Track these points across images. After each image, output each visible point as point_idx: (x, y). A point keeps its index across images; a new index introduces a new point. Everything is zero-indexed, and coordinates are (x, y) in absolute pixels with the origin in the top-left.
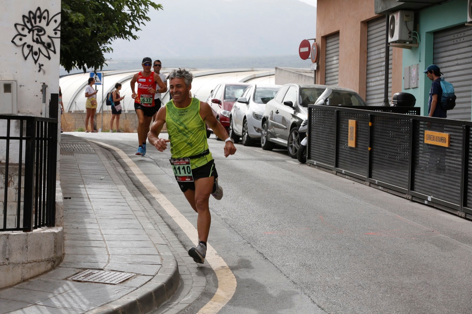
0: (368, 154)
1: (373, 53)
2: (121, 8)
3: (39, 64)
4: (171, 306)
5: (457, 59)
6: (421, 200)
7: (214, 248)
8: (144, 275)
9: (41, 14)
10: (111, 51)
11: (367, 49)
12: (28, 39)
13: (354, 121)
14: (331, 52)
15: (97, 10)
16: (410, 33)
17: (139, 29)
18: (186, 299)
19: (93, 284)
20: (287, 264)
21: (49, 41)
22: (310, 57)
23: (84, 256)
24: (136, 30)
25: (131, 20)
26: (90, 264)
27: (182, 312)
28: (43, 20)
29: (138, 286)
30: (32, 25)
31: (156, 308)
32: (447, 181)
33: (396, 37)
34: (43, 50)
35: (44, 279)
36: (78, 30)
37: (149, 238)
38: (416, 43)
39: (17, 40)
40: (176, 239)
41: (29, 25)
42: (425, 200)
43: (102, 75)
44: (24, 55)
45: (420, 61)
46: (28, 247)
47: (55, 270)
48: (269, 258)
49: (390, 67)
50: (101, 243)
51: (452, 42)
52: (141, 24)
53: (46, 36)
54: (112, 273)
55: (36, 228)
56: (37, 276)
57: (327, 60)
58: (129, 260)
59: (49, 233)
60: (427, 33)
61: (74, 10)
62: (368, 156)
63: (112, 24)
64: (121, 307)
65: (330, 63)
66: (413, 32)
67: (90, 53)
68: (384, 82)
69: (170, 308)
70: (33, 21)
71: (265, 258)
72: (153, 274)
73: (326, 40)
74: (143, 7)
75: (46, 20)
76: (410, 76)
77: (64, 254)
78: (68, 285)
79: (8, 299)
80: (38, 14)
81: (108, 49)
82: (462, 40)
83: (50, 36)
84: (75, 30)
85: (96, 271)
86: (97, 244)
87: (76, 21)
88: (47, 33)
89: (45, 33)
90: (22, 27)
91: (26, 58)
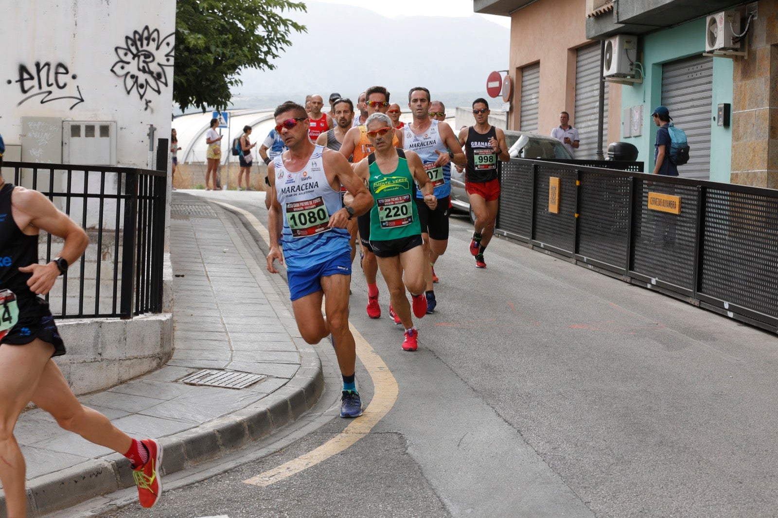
0: (574, 222)
1: (583, 91)
2: (254, 27)
3: (146, 100)
4: (312, 419)
5: (692, 100)
6: (642, 283)
7: (370, 343)
8: (277, 377)
9: (150, 35)
10: (240, 84)
11: (576, 84)
12: (132, 68)
13: (558, 179)
14: (528, 87)
15: (223, 30)
16: (632, 64)
17: (276, 56)
18: (331, 409)
19: (211, 388)
20: (465, 365)
21: (159, 70)
22: (501, 94)
23: (199, 352)
24: (274, 58)
25: (266, 44)
26: (207, 362)
27: (326, 426)
28: (151, 42)
29: (269, 392)
30: (137, 48)
31: (293, 421)
32: (676, 259)
33: (614, 69)
34: (152, 81)
35: (148, 381)
36: (198, 57)
37: (285, 329)
38: (640, 78)
39: (117, 69)
41: (133, 49)
42: (647, 283)
43: (228, 115)
44: (126, 89)
45: (644, 101)
46: (127, 339)
47: (162, 370)
48: (441, 358)
49: (605, 108)
50: (221, 335)
51: (685, 77)
52: (279, 50)
53: (155, 63)
54: (236, 374)
55: (137, 314)
56: (138, 377)
57: (524, 99)
58: (258, 358)
59: (154, 321)
60: (654, 64)
61: (192, 30)
62: (574, 225)
63: (241, 49)
64: (246, 419)
65: (526, 103)
66: (635, 63)
67: (213, 87)
68: (597, 128)
69: (311, 421)
70: (139, 43)
71: (436, 357)
72: (290, 377)
73: (522, 72)
74: (281, 28)
75: (156, 42)
76: (631, 121)
77: (173, 349)
78: (178, 389)
80: (146, 34)
81: (236, 81)
82: (699, 75)
83: (161, 63)
84: (193, 56)
85: (215, 372)
86: (217, 336)
87: (194, 45)
88: (157, 60)
89: (154, 59)
90: (124, 51)
91: (129, 92)
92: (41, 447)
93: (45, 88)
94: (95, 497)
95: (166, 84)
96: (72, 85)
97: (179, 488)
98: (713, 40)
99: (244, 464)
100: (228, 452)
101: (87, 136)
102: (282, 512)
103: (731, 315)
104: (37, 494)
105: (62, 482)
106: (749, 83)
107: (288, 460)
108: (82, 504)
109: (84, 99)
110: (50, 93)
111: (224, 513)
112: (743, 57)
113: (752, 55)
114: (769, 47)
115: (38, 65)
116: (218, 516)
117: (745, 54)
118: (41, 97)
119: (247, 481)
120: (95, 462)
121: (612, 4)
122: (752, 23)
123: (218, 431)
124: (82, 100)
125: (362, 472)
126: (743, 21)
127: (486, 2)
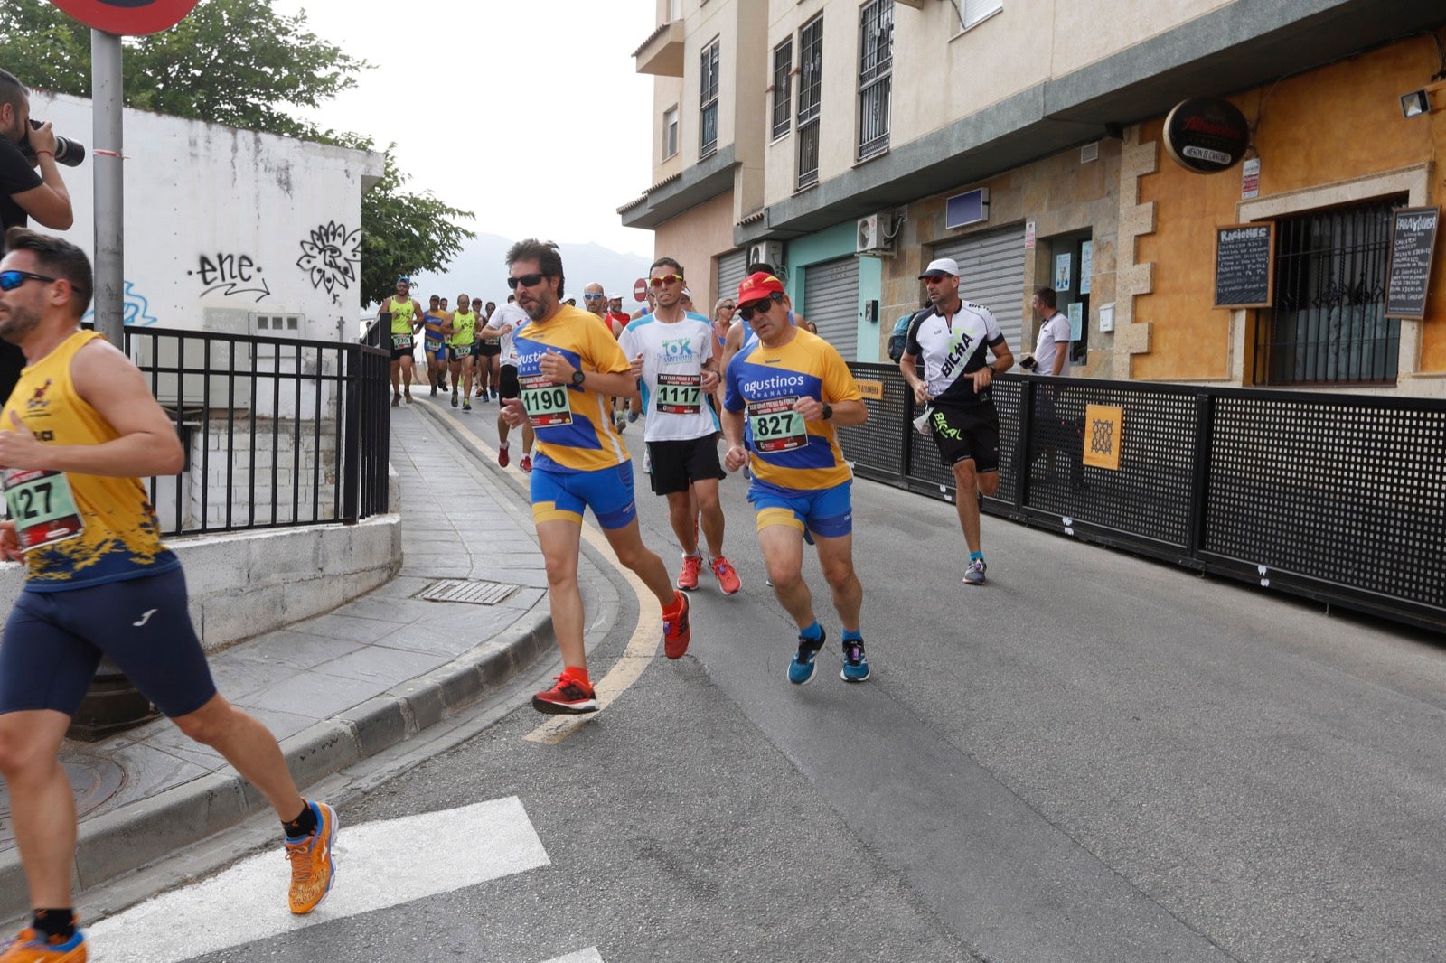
2: (426, 236)
3: (334, 294)
5: (835, 299)
8: (532, 587)
9: (335, 230)
12: (319, 262)
15: (399, 235)
17: (449, 261)
18: (598, 623)
19: (457, 604)
21: (346, 265)
23: (433, 557)
24: (447, 262)
25: (439, 250)
26: (444, 570)
27: (601, 648)
28: (337, 237)
29: (528, 607)
30: (323, 243)
34: (339, 276)
35: (379, 598)
36: (378, 258)
37: (518, 524)
39: (303, 263)
41: (319, 244)
44: (313, 282)
46: (353, 549)
47: (393, 582)
50: (452, 535)
51: (830, 278)
52: (452, 255)
54: (483, 585)
55: (362, 517)
56: (367, 592)
58: (502, 562)
59: (383, 526)
60: (798, 267)
61: (373, 234)
64: (510, 646)
70: (324, 238)
74: (453, 235)
75: (342, 237)
77: (402, 554)
78: (418, 607)
79: (324, 637)
80: (331, 229)
82: (842, 275)
83: (348, 258)
85: (457, 583)
86: (446, 535)
87: (375, 247)
88: (343, 256)
89: (340, 254)
90: (310, 246)
91: (316, 286)
93: (228, 279)
94: (327, 775)
95: (354, 279)
96: (257, 277)
97: (442, 753)
98: (864, 241)
99: (518, 709)
100: (492, 691)
101: (274, 328)
102: (587, 786)
106: (899, 281)
109: (270, 291)
110: (234, 285)
111: (512, 793)
112: (892, 257)
113: (902, 255)
114: (919, 246)
115: (220, 257)
116: (504, 799)
117: (894, 254)
118: (226, 288)
119: (530, 737)
120: (328, 726)
121: (763, 212)
122: (902, 224)
123: (480, 666)
124: (268, 293)
125: (669, 717)
126: (894, 223)
127: (634, 215)
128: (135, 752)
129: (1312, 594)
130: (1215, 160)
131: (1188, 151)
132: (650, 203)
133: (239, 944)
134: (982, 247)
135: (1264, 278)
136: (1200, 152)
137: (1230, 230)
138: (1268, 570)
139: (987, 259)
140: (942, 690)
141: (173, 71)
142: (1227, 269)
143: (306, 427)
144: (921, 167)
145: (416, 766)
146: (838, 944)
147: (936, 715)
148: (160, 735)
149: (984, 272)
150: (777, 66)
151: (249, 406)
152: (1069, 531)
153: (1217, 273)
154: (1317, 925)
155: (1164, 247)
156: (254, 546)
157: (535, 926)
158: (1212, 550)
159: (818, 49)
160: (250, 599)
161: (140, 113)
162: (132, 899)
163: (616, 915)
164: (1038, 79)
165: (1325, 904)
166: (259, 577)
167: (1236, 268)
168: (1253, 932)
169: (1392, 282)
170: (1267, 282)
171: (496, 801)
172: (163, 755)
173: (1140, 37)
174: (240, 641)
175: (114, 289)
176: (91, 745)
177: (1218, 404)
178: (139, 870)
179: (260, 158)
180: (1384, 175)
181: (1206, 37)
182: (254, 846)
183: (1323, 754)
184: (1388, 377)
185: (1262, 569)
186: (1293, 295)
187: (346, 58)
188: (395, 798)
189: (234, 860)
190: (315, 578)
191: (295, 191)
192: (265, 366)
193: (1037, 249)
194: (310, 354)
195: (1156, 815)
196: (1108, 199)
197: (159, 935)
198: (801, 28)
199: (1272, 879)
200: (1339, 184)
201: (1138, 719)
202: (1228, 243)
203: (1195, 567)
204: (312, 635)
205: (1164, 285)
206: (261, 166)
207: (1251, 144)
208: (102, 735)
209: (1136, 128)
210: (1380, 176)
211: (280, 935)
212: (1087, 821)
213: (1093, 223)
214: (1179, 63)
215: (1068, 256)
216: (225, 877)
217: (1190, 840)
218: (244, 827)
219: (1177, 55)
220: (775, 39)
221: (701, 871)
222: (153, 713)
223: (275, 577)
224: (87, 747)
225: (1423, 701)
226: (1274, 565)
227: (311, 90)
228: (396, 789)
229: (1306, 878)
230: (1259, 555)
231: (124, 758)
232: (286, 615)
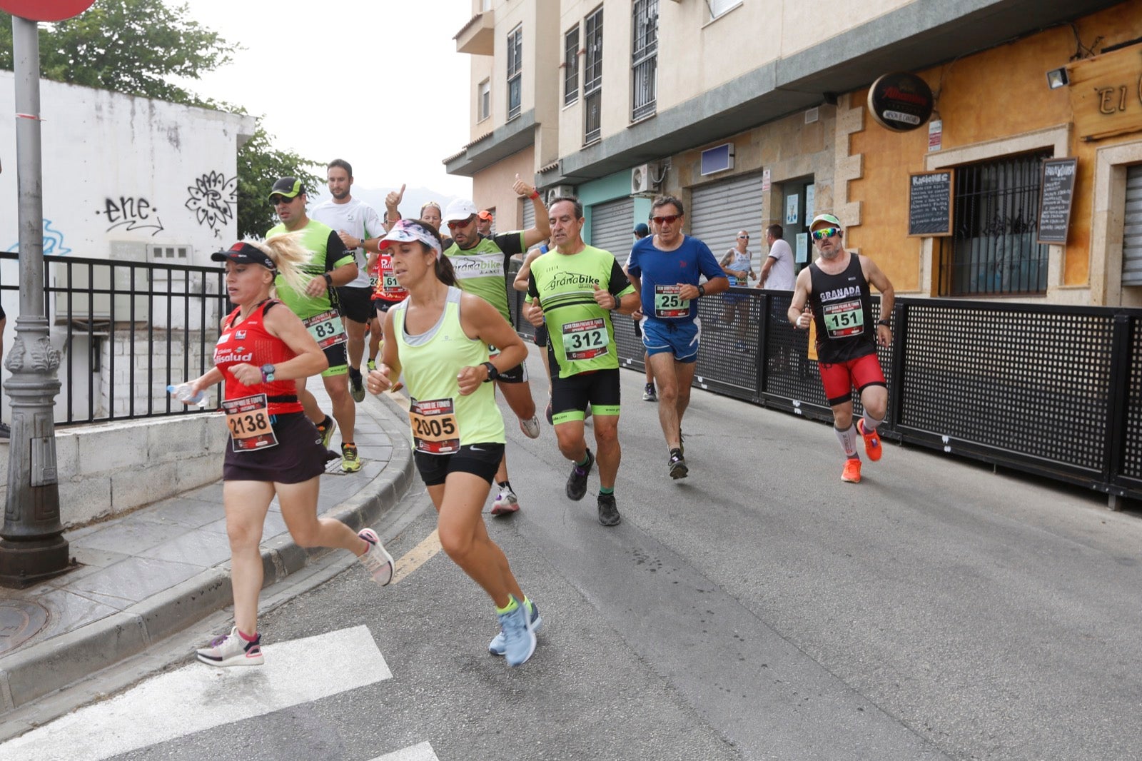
3: (216, 229)
5: (616, 231)
8: (376, 460)
9: (216, 178)
12: (203, 203)
21: (225, 206)
28: (218, 184)
29: (373, 476)
30: (206, 188)
31: (398, 504)
34: (219, 214)
36: (251, 201)
39: (190, 204)
40: (389, 411)
41: (203, 189)
44: (198, 220)
51: (611, 215)
53: (222, 200)
61: (246, 181)
64: (360, 507)
67: (263, 223)
69: (415, 502)
70: (207, 185)
72: (387, 459)
75: (222, 184)
80: (213, 177)
82: (621, 212)
83: (226, 200)
84: (247, 200)
87: (249, 192)
88: (223, 198)
89: (220, 197)
90: (195, 190)
91: (201, 223)
92: (150, 556)
93: (129, 218)
94: (214, 611)
95: (231, 217)
96: (153, 216)
97: (306, 592)
98: (637, 185)
101: (167, 256)
102: (421, 616)
103: (705, 386)
104: (148, 620)
105: (178, 602)
107: (409, 549)
108: (201, 622)
109: (164, 227)
110: (134, 222)
111: (362, 623)
114: (681, 189)
115: (122, 199)
116: (356, 627)
118: (127, 225)
120: (214, 573)
121: (557, 162)
122: (667, 172)
124: (162, 229)
126: (660, 171)
127: (456, 165)
128: (56, 596)
129: (983, 457)
130: (908, 122)
131: (887, 115)
132: (469, 156)
133: (143, 746)
134: (730, 189)
135: (946, 213)
136: (896, 116)
137: (920, 176)
138: (950, 439)
139: (733, 199)
140: (699, 536)
141: (82, 49)
142: (918, 206)
143: (194, 336)
144: (681, 127)
145: (285, 603)
146: (618, 734)
147: (695, 556)
148: (77, 582)
149: (731, 209)
150: (567, 47)
151: (147, 319)
152: (798, 411)
153: (910, 210)
154: (984, 710)
155: (869, 189)
156: (153, 431)
157: (380, 726)
158: (907, 425)
159: (599, 34)
160: (150, 473)
161: (55, 84)
162: (56, 714)
163: (444, 717)
164: (771, 57)
165: (990, 694)
166: (157, 455)
167: (925, 205)
168: (937, 716)
169: (1043, 216)
170: (948, 216)
171: (348, 629)
172: (80, 599)
173: (849, 26)
174: (142, 506)
175: (35, 226)
176: (21, 591)
177: (911, 311)
178: (61, 690)
179: (153, 120)
180: (1036, 133)
181: (899, 26)
182: (155, 669)
183: (990, 580)
184: (1040, 289)
185: (945, 439)
186: (968, 226)
187: (223, 41)
188: (268, 629)
189: (139, 680)
190: (202, 455)
191: (183, 147)
192: (160, 287)
193: (772, 191)
194: (196, 277)
195: (864, 630)
196: (826, 152)
197: (78, 741)
198: (586, 17)
199: (950, 676)
200: (1002, 140)
201: (850, 556)
202: (918, 186)
203: (894, 437)
204: (200, 500)
205: (870, 219)
206: (155, 127)
207: (935, 109)
208: (29, 584)
209: (847, 96)
210: (1032, 134)
211: (177, 738)
212: (811, 635)
213: (814, 171)
214: (879, 46)
215: (796, 196)
216: (131, 694)
217: (889, 648)
218: (147, 655)
219: (877, 40)
220: (566, 26)
221: (511, 681)
222: (71, 565)
223: (170, 455)
224: (17, 593)
225: (1065, 537)
226: (954, 435)
227: (195, 66)
228: (268, 622)
229: (977, 674)
230: (943, 428)
231: (47, 601)
232: (179, 485)
